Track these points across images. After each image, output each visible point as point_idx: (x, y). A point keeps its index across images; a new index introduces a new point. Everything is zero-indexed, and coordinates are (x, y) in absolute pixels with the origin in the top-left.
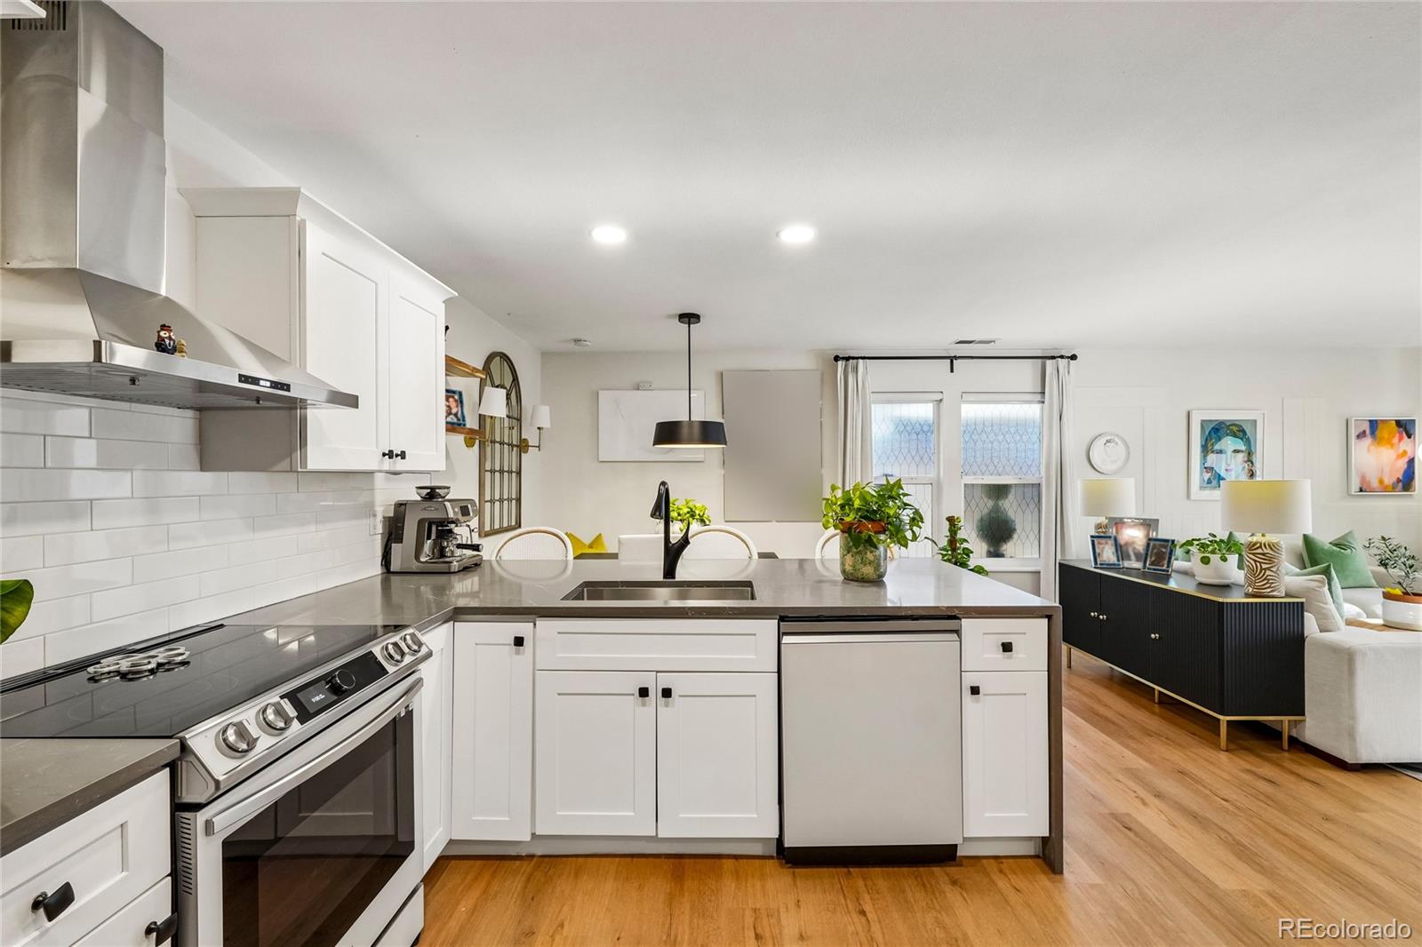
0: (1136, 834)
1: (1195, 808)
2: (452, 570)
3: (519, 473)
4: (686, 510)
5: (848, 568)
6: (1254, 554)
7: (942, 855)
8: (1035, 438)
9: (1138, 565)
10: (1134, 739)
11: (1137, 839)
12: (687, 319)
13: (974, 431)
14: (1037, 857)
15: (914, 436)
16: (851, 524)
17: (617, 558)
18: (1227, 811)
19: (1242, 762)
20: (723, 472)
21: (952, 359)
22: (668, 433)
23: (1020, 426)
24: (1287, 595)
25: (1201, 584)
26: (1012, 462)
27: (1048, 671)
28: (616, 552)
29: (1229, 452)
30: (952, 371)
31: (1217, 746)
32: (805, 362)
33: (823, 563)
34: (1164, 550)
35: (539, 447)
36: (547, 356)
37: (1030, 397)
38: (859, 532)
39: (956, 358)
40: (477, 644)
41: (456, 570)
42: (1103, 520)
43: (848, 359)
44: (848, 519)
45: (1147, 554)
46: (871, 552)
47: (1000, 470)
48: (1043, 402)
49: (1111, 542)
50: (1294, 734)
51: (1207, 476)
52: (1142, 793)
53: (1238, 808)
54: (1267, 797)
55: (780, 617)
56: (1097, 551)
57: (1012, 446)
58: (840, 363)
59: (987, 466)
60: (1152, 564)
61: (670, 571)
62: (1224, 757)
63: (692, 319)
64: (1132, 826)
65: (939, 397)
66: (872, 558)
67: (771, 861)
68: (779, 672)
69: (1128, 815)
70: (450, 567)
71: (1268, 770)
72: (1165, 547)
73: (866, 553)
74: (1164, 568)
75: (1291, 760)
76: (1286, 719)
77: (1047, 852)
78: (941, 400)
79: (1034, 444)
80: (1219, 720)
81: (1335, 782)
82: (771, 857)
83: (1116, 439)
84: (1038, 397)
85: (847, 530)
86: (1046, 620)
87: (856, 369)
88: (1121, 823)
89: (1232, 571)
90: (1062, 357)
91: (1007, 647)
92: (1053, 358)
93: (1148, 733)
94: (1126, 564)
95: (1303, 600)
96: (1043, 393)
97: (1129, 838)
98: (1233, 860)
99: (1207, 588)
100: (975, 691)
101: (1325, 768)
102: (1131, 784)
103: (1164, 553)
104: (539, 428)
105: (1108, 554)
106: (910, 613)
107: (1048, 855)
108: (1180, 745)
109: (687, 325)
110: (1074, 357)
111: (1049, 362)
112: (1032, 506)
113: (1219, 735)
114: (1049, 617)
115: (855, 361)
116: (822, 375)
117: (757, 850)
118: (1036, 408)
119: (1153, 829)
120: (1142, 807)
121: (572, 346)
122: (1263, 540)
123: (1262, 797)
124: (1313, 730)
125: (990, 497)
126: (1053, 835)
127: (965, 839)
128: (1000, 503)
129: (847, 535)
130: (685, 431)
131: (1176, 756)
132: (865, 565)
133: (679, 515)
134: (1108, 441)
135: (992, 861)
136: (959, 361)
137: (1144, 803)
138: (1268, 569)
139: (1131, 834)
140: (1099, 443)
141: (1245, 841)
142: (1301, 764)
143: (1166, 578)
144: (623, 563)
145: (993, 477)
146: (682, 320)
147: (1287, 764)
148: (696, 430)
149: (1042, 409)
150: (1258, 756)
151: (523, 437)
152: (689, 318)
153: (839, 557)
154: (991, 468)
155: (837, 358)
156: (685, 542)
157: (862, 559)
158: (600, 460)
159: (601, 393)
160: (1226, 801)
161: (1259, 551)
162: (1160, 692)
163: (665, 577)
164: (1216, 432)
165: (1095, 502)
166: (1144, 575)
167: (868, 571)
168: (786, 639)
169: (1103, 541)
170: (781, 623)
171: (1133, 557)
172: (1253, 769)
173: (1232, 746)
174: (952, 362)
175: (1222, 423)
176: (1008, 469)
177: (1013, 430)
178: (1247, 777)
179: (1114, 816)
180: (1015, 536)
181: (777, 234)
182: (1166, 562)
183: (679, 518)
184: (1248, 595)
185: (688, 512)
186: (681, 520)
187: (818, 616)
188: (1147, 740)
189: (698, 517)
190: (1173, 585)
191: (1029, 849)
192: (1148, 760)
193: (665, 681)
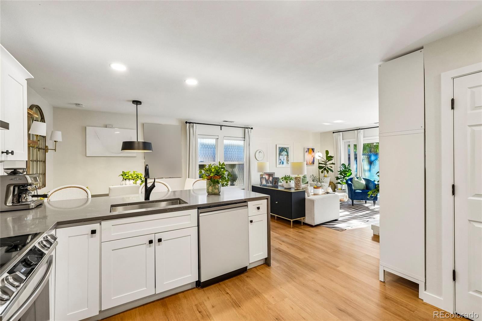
0: (282, 252)
1: (291, 242)
2: (31, 208)
3: (45, 162)
4: (135, 175)
5: (210, 191)
6: (296, 180)
7: (244, 270)
8: (242, 151)
9: (271, 185)
10: (274, 229)
11: (282, 253)
12: (136, 103)
13: (227, 148)
14: (264, 264)
15: (210, 149)
16: (212, 177)
17: (108, 196)
18: (296, 242)
19: (295, 230)
20: (144, 161)
21: (221, 126)
22: (128, 146)
23: (238, 147)
24: (302, 189)
25: (285, 188)
26: (237, 157)
27: (267, 213)
28: (108, 193)
29: (284, 155)
30: (221, 130)
31: (290, 228)
32: (174, 123)
33: (193, 191)
34: (276, 180)
35: (55, 150)
36: (56, 109)
37: (241, 139)
38: (215, 179)
39: (222, 126)
40: (69, 237)
41: (33, 207)
42: (261, 173)
43: (190, 123)
44: (211, 175)
45: (273, 182)
46: (217, 185)
47: (234, 160)
48: (245, 140)
49: (265, 179)
50: (303, 222)
51: (280, 161)
52: (280, 242)
53: (298, 240)
54: (302, 236)
55: (198, 208)
56: (262, 182)
57: (237, 153)
58: (187, 124)
59: (230, 159)
60: (274, 184)
61: (147, 197)
62: (292, 229)
63: (138, 103)
64: (280, 250)
65: (217, 137)
66: (218, 187)
67: (195, 289)
68: (198, 226)
69: (279, 248)
70: (29, 206)
71: (301, 231)
72: (277, 179)
73: (216, 186)
74: (277, 185)
75: (303, 227)
76: (302, 218)
77: (267, 261)
78: (218, 138)
79: (242, 152)
80: (291, 221)
81: (311, 230)
82: (194, 288)
83: (262, 152)
84: (243, 139)
85: (210, 179)
86: (266, 200)
87: (193, 127)
88: (278, 250)
89: (292, 184)
90: (249, 128)
91: (258, 208)
92: (247, 128)
93: (277, 228)
94: (268, 185)
95: (305, 190)
96: (245, 138)
97: (281, 253)
98: (301, 252)
99: (288, 189)
100: (251, 222)
101: (309, 228)
102: (277, 240)
103: (276, 181)
104: (55, 141)
105: (264, 182)
106: (235, 202)
107: (267, 262)
108: (283, 229)
109: (136, 105)
110: (252, 128)
111: (246, 129)
112: (242, 170)
113: (291, 225)
114: (267, 199)
115: (193, 124)
116: (181, 127)
117: (190, 287)
118: (243, 142)
119: (284, 249)
120: (281, 245)
121: (74, 106)
122: (298, 176)
123: (301, 237)
124: (307, 220)
125: (231, 168)
126: (269, 256)
127: (250, 264)
128: (233, 170)
129: (210, 180)
130: (136, 145)
131: (283, 232)
132: (216, 189)
133: (132, 177)
134: (260, 152)
135: (254, 268)
136: (223, 127)
137: (281, 244)
138: (299, 183)
139: (281, 252)
140: (258, 152)
141: (301, 247)
142: (305, 228)
143: (277, 187)
144: (112, 197)
145: (232, 162)
146: (133, 103)
147: (303, 228)
148: (141, 145)
149: (244, 143)
150: (298, 228)
151: (46, 145)
152: (137, 103)
153: (206, 188)
154: (231, 159)
155: (186, 122)
156: (153, 186)
157: (215, 188)
158: (87, 156)
159: (87, 127)
160: (295, 239)
161: (297, 179)
162: (277, 216)
163: (145, 200)
164: (282, 150)
165: (260, 168)
166: (272, 187)
167: (216, 191)
168: (201, 215)
169: (263, 179)
170: (199, 210)
171: (269, 183)
172: (298, 231)
173: (293, 227)
174: (221, 127)
175: (283, 148)
176: (236, 159)
177: (237, 148)
178: (297, 233)
179: (276, 249)
180: (238, 179)
181: (185, 81)
182: (277, 183)
183: (132, 178)
184: (295, 190)
185: (136, 176)
186: (133, 179)
187: (210, 206)
188: (277, 229)
189: (140, 178)
190: (279, 189)
191: (262, 262)
192: (279, 234)
193: (158, 236)
